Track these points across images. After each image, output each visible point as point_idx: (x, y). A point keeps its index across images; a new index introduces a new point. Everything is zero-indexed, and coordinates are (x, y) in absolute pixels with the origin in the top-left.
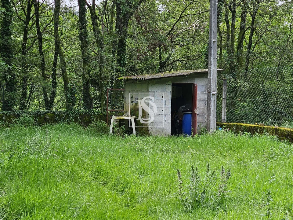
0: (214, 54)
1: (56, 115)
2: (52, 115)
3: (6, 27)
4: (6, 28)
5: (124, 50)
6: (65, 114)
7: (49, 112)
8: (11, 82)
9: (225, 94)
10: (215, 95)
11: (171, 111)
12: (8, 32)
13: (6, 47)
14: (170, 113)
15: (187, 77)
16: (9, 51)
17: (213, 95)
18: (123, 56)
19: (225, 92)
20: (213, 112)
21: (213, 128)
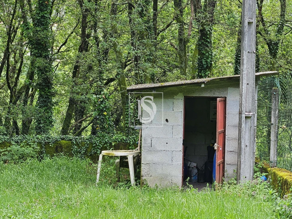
0: (250, 46)
1: (73, 143)
2: (67, 143)
3: (41, 13)
4: (40, 15)
5: (207, 43)
6: (87, 142)
7: (63, 139)
8: (45, 93)
9: (275, 117)
10: (251, 118)
11: (183, 144)
12: (42, 20)
13: (38, 41)
14: (181, 147)
15: (203, 86)
16: (42, 48)
17: (246, 117)
18: (205, 53)
19: (275, 112)
20: (248, 148)
21: (248, 176)
